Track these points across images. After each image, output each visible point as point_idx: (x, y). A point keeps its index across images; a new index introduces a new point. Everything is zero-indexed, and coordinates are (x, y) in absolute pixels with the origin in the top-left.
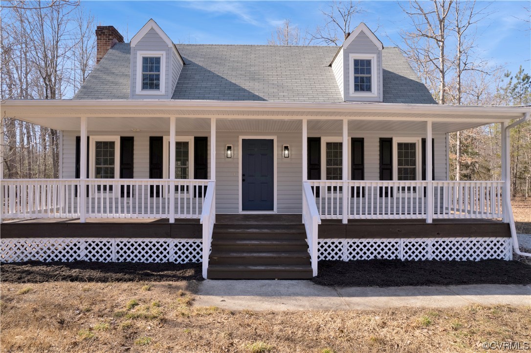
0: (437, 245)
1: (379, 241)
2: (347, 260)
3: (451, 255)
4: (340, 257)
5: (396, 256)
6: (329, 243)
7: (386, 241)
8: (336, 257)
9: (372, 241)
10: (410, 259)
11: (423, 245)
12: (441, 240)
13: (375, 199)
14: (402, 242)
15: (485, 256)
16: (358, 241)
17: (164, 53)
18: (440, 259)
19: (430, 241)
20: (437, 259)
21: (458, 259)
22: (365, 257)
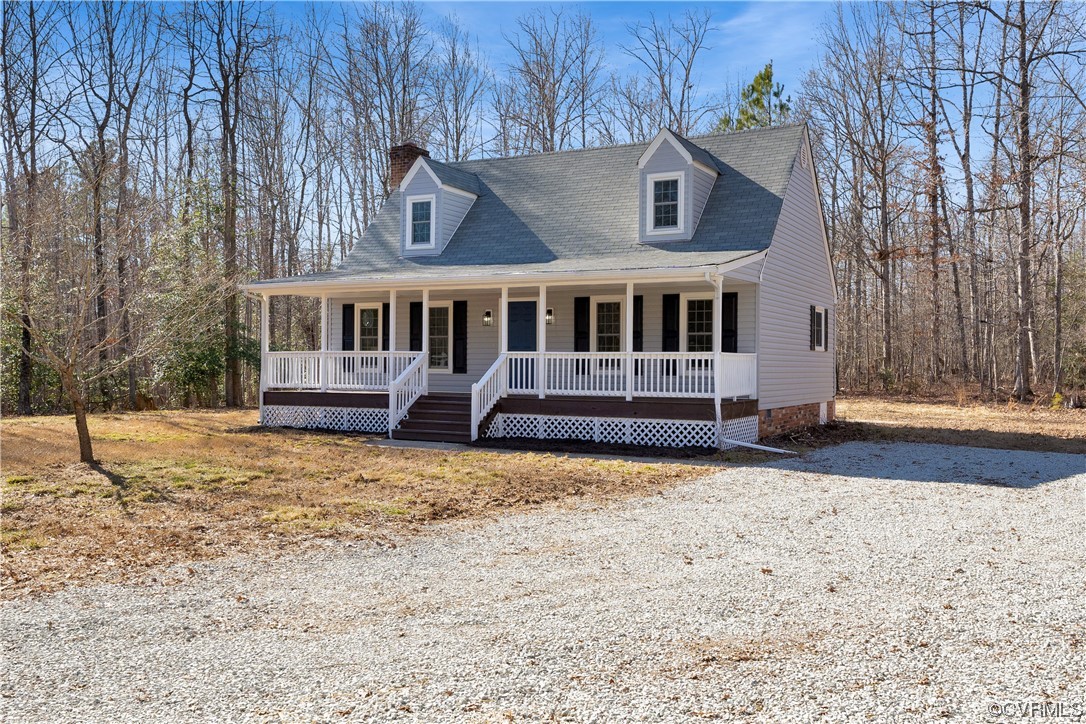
0: (635, 426)
1: (573, 419)
2: (542, 437)
3: (650, 439)
4: (535, 434)
5: (591, 437)
6: (525, 419)
7: (581, 419)
8: (532, 434)
9: (566, 418)
10: (605, 441)
11: (620, 426)
12: (639, 421)
13: (572, 377)
14: (597, 420)
15: (689, 441)
16: (553, 418)
17: (433, 196)
18: (639, 442)
19: (628, 421)
20: (635, 442)
21: (658, 444)
22: (559, 435)
